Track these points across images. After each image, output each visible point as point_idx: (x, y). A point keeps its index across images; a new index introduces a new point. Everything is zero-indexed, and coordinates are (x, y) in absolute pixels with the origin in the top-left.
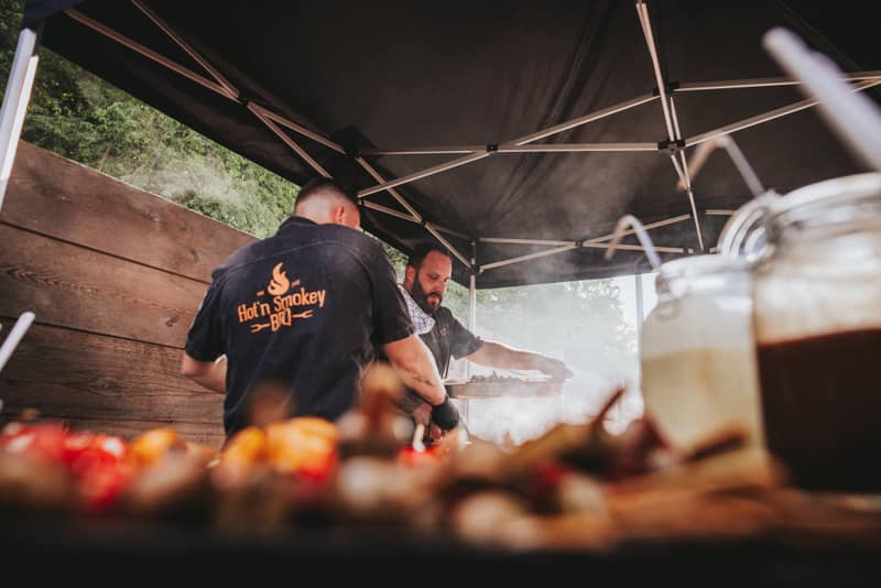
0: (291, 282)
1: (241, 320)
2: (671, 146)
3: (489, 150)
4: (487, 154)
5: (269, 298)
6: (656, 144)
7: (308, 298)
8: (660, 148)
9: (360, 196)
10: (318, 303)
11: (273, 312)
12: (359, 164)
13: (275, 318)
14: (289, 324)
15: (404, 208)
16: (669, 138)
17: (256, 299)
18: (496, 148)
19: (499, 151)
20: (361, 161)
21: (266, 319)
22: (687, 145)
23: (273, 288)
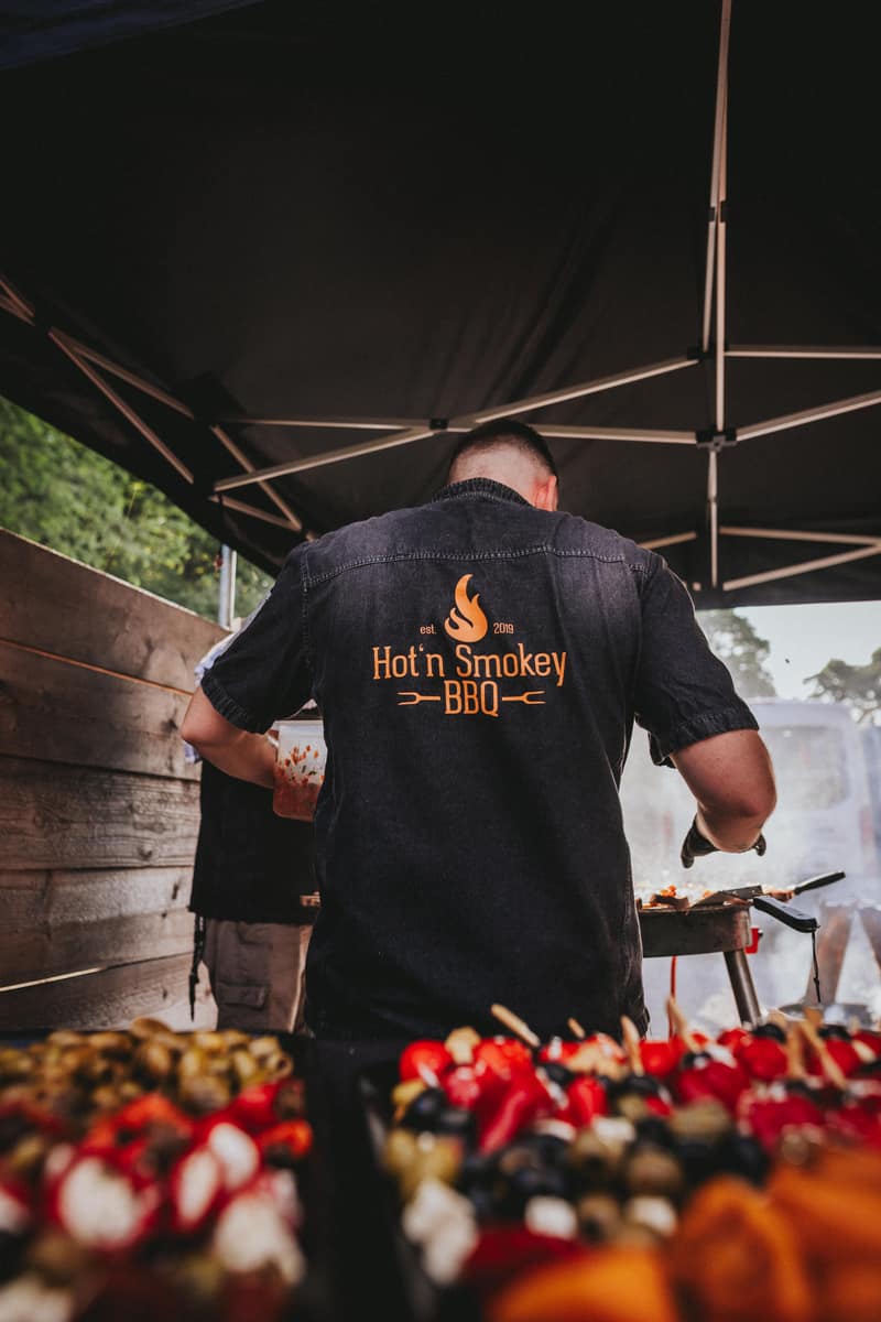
0: (490, 622)
1: (377, 677)
2: (716, 439)
3: (433, 427)
4: (430, 434)
5: (445, 644)
6: (693, 434)
7: (531, 663)
8: (699, 439)
9: (218, 489)
10: (554, 676)
11: (451, 674)
12: (215, 437)
13: (453, 690)
14: (494, 713)
15: (278, 508)
16: (715, 426)
17: (416, 639)
18: (444, 425)
19: (450, 430)
20: (217, 432)
21: (435, 686)
22: (739, 438)
23: (455, 626)
